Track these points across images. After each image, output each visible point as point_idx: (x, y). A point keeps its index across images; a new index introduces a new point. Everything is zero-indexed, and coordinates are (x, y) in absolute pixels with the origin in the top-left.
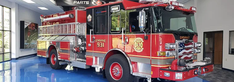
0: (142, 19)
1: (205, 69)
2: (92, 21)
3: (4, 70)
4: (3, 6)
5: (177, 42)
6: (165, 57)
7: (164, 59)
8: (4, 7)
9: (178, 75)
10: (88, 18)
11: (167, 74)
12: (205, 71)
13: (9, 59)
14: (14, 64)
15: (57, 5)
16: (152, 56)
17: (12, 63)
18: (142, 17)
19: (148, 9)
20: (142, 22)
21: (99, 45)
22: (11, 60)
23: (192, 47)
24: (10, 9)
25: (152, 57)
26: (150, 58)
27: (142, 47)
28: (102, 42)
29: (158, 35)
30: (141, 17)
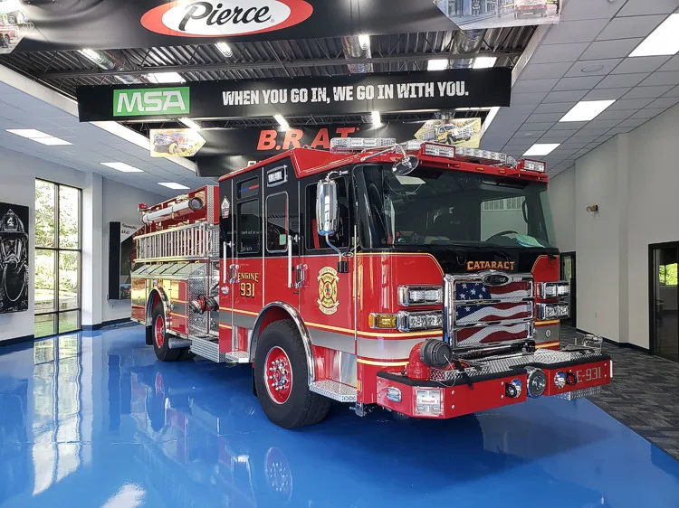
0: (327, 208)
1: (567, 376)
2: (230, 215)
3: (58, 360)
4: (58, 184)
5: (449, 281)
6: (397, 331)
7: (385, 338)
8: (61, 187)
9: (424, 399)
10: (223, 208)
11: (395, 393)
12: (567, 383)
13: (77, 329)
14: (88, 341)
15: (202, 176)
16: (358, 329)
17: (84, 339)
18: (327, 199)
19: (346, 172)
20: (327, 216)
21: (244, 290)
22: (81, 329)
23: (529, 299)
24: (81, 190)
25: (359, 333)
26: (352, 334)
27: (334, 297)
28: (251, 281)
29: (380, 257)
30: (323, 201)
